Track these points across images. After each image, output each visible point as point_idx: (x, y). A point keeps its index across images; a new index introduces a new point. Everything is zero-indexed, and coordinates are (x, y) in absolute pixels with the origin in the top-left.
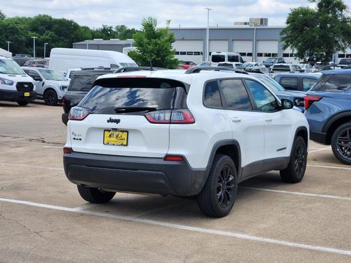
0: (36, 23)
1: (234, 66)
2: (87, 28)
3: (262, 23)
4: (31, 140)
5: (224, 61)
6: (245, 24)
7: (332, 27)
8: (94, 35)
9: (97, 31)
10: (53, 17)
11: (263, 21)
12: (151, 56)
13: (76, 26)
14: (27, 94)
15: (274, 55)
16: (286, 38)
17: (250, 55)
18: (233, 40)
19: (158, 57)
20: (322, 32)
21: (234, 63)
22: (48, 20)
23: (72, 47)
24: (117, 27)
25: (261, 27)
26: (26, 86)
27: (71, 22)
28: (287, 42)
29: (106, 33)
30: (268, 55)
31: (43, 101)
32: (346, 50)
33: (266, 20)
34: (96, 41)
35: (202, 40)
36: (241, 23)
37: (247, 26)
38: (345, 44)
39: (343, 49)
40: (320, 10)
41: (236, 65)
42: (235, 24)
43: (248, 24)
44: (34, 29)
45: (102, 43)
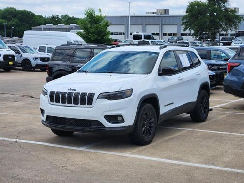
0: (5, 13)
1: (150, 42)
2: (41, 17)
3: (165, 13)
4: (23, 96)
5: (141, 39)
6: (154, 13)
7: (218, 15)
8: (46, 21)
9: (48, 18)
10: (17, 9)
11: (166, 11)
12: (94, 36)
13: (33, 15)
14: (11, 63)
15: (174, 35)
16: (185, 23)
17: (158, 34)
18: (146, 24)
19: (98, 37)
20: (212, 18)
21: (150, 41)
22: (14, 11)
23: (31, 30)
24: (62, 16)
25: (165, 15)
26: (10, 57)
27: (30, 12)
28: (186, 26)
29: (54, 20)
30: (170, 35)
31: (21, 68)
32: (228, 31)
33: (168, 10)
34: (48, 25)
35: (124, 24)
36: (150, 13)
37: (155, 15)
38: (227, 27)
39: (226, 30)
40: (209, 3)
41: (151, 42)
42: (147, 13)
43: (156, 13)
44: (4, 18)
45: (52, 27)
